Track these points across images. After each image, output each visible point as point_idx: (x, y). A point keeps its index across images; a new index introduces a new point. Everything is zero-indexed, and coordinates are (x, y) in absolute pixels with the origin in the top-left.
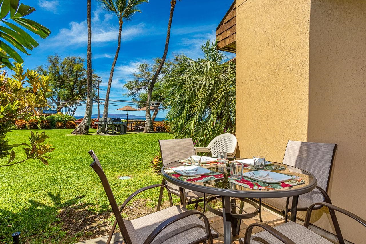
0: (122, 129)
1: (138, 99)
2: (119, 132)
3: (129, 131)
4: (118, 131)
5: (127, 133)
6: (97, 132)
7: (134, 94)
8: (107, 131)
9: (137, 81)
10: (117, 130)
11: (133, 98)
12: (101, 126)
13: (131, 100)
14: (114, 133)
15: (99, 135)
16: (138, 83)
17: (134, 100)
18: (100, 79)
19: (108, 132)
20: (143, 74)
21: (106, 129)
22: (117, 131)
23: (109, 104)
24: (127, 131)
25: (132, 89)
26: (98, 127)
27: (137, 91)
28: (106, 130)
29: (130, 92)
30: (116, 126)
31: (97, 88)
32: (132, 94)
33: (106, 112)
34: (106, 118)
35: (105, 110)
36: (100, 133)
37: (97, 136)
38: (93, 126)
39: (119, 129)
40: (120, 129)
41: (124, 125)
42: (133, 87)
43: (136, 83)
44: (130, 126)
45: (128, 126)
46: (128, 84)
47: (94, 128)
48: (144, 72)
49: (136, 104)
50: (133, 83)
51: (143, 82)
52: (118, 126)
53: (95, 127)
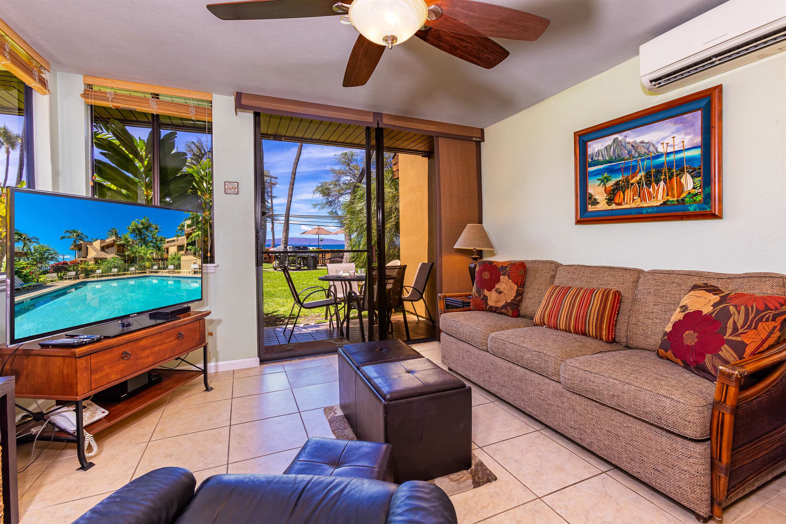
0: (311, 262)
1: (340, 213)
2: (306, 268)
3: (322, 266)
4: (304, 265)
5: (318, 269)
6: (274, 268)
7: (333, 204)
8: (288, 265)
9: (338, 181)
10: (302, 263)
11: (330, 210)
12: (279, 258)
13: (328, 215)
14: (299, 269)
15: (276, 271)
16: (339, 185)
17: (334, 215)
18: (273, 181)
19: (289, 267)
20: (346, 169)
21: (287, 262)
22: (302, 266)
23: (290, 222)
24: (319, 266)
25: (328, 195)
26: (275, 260)
27: (338, 198)
28: (286, 265)
29: (325, 201)
30: (300, 257)
31: (270, 196)
32: (330, 203)
33: (285, 237)
34: (287, 247)
35: (284, 234)
36: (277, 269)
37: (274, 272)
38: (266, 259)
39: (305, 262)
40: (307, 263)
41: (312, 257)
42: (330, 191)
43: (335, 185)
44: (323, 258)
45: (321, 258)
46: (322, 186)
47: (268, 263)
48: (349, 165)
49: (336, 221)
50: (330, 185)
51: (347, 182)
52: (304, 259)
53: (268, 261)
